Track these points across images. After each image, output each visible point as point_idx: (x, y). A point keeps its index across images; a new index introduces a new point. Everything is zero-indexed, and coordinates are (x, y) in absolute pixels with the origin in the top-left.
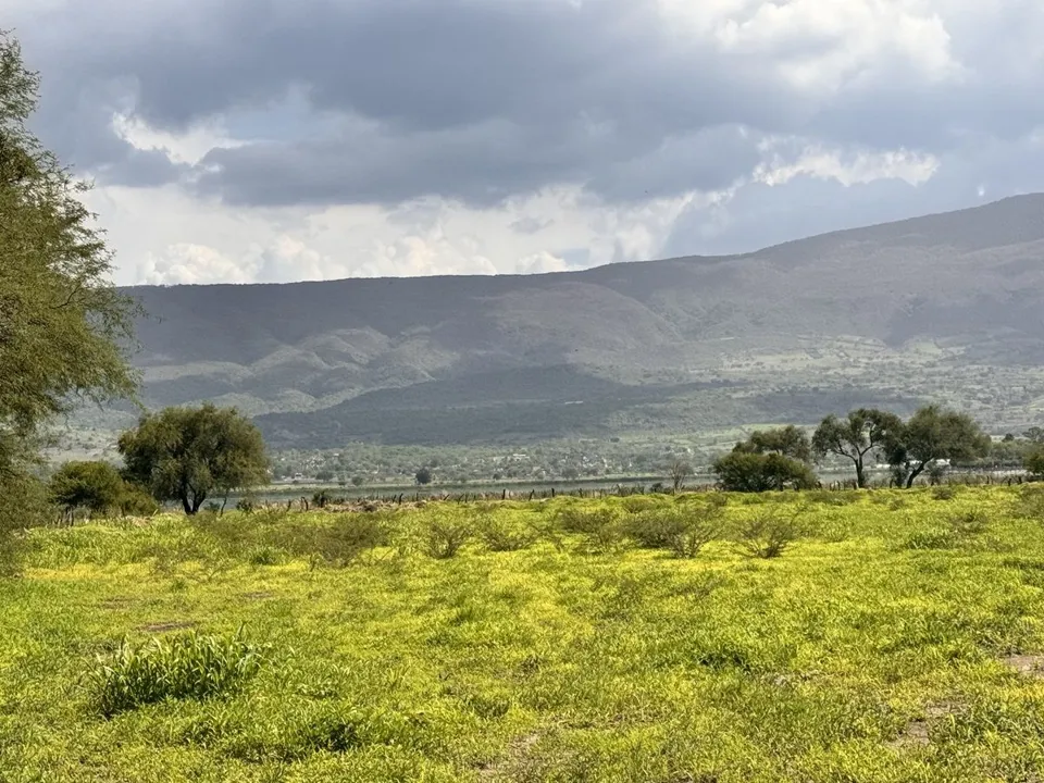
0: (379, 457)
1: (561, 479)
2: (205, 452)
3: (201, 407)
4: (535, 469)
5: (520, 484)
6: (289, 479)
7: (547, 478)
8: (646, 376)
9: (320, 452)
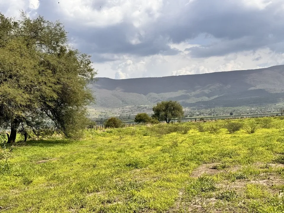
0: (222, 110)
2: (170, 110)
4: (257, 111)
6: (203, 115)
7: (259, 113)
8: (282, 90)
9: (209, 109)
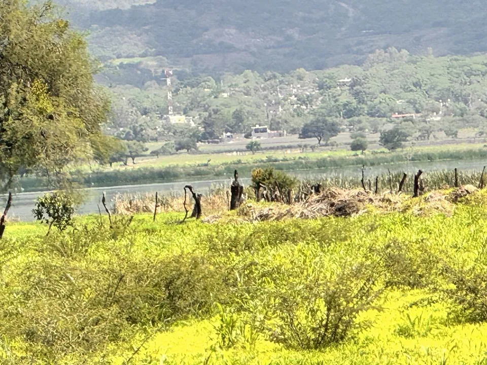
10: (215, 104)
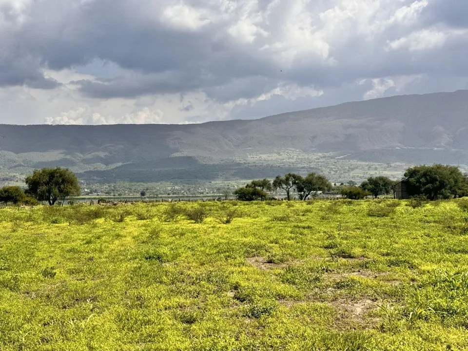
0: (128, 186)
1: (191, 195)
2: (57, 183)
3: (56, 168)
4: (182, 192)
5: (176, 197)
6: (96, 194)
7: (186, 195)
8: (222, 161)
9: (107, 185)
10: (92, 188)
